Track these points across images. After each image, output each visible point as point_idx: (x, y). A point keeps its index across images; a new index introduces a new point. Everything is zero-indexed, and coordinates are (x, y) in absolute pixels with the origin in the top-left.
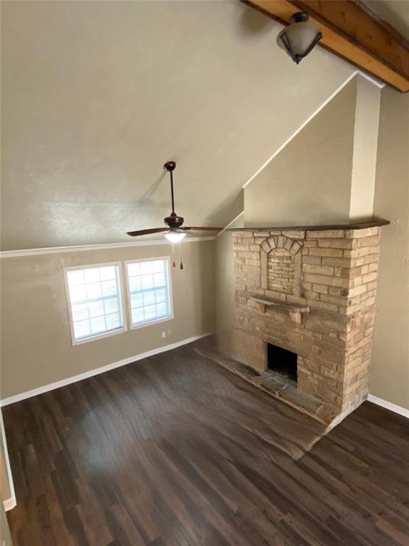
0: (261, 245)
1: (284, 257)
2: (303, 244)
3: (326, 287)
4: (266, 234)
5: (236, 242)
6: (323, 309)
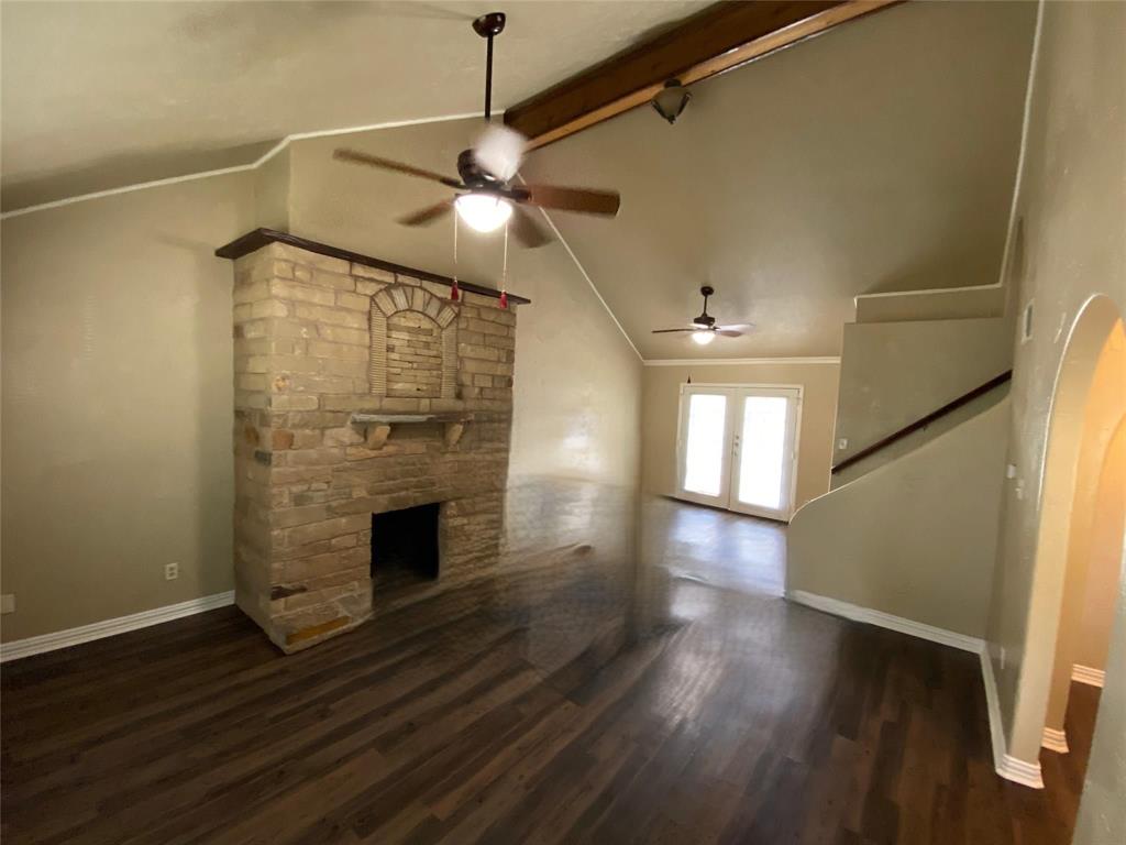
0: (372, 298)
1: (419, 330)
2: (460, 311)
3: (490, 378)
4: (389, 278)
5: (290, 276)
6: (486, 411)
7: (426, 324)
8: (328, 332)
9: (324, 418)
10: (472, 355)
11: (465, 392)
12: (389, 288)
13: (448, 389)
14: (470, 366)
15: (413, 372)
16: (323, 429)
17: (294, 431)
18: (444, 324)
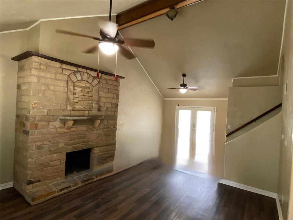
0: (68, 76)
1: (85, 87)
2: (100, 81)
3: (110, 104)
4: (75, 69)
5: (39, 68)
6: (109, 115)
7: (88, 85)
8: (52, 87)
9: (49, 118)
10: (104, 96)
11: (101, 109)
12: (75, 73)
13: (95, 108)
14: (103, 100)
15: (82, 102)
16: (49, 122)
17: (37, 123)
18: (94, 85)
